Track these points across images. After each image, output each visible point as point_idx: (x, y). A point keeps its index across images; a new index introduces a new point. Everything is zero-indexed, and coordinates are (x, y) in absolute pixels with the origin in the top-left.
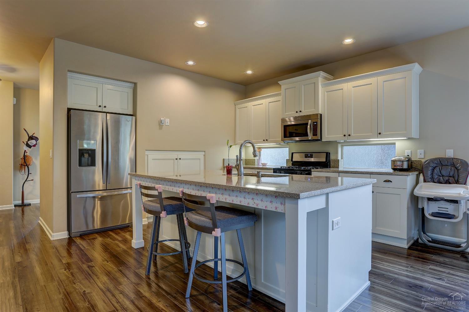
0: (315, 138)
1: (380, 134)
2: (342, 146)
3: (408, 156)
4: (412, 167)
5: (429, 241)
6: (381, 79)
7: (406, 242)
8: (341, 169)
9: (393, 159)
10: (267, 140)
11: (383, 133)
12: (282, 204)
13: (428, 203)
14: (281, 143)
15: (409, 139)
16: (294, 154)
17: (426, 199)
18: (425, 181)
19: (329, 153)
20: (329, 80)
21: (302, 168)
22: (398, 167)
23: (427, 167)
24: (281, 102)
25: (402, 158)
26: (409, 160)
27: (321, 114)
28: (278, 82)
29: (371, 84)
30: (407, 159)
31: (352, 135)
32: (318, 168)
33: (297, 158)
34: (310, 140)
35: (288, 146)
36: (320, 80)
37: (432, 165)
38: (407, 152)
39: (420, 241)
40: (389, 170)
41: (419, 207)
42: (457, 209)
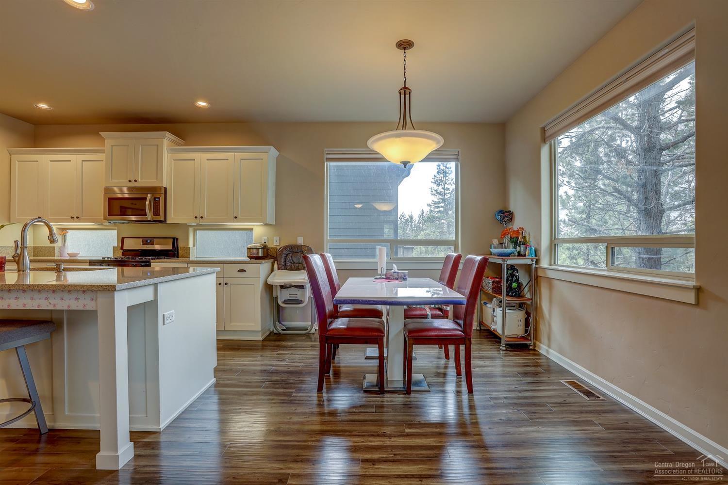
0: (157, 218)
1: (236, 217)
2: (194, 231)
3: (265, 243)
4: (268, 255)
5: (283, 330)
6: (239, 155)
7: (260, 334)
8: (192, 258)
9: (249, 246)
10: (77, 218)
11: (239, 217)
12: (92, 300)
13: (281, 290)
14: (104, 224)
15: (266, 225)
16: (125, 239)
17: (279, 287)
18: (279, 269)
19: (177, 239)
20: (179, 145)
21: (137, 258)
22: (254, 255)
23: (280, 254)
24: (104, 162)
25: (258, 245)
26: (265, 247)
27: (166, 188)
28: (100, 133)
29: (228, 159)
30: (262, 247)
31: (205, 217)
32: (161, 259)
33: (130, 245)
34: (150, 221)
35: (116, 228)
36: (166, 142)
37: (285, 252)
38: (264, 239)
39: (275, 331)
40: (245, 258)
41: (274, 296)
42: (304, 295)
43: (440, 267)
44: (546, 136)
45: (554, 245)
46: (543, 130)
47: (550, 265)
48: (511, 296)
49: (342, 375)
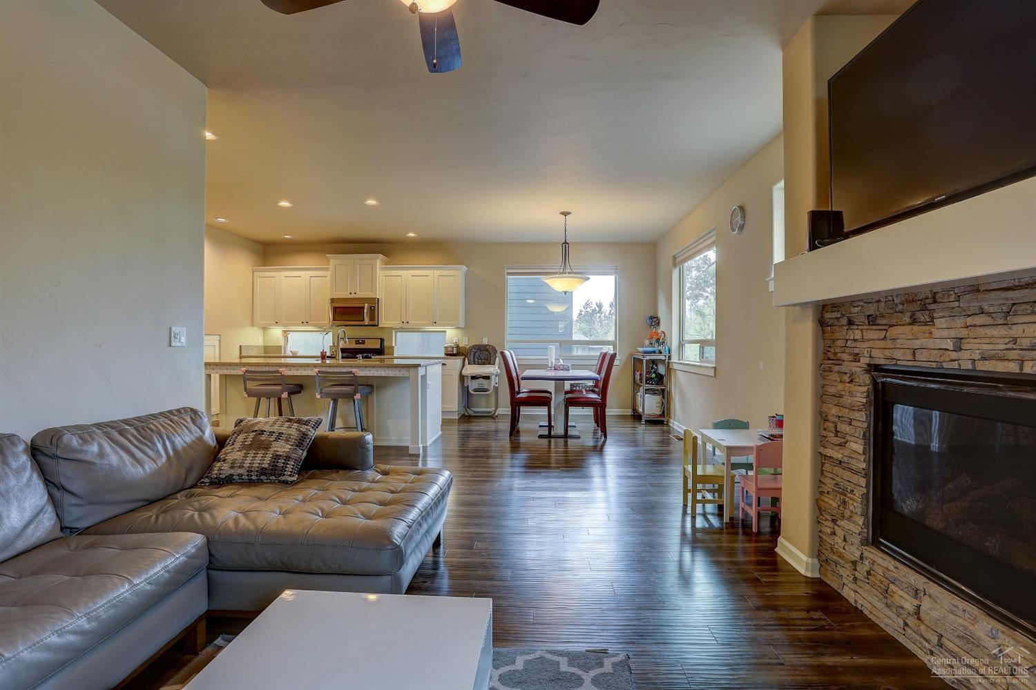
0: (372, 323)
1: (435, 322)
2: (396, 332)
3: (457, 343)
4: (460, 352)
5: (472, 413)
6: (437, 272)
7: (456, 414)
9: (445, 345)
10: (306, 323)
11: (438, 322)
12: (407, 371)
13: (471, 380)
14: (327, 327)
15: (457, 328)
17: (470, 377)
18: (469, 364)
19: (384, 340)
20: (389, 264)
22: (450, 353)
23: (470, 352)
24: (329, 278)
25: (452, 345)
26: (458, 347)
27: (378, 299)
28: (327, 255)
29: (428, 276)
30: (455, 346)
31: (410, 322)
32: (373, 355)
34: (367, 325)
35: (332, 330)
36: (378, 262)
37: (474, 350)
38: (456, 340)
39: (466, 414)
40: (443, 355)
41: (466, 385)
42: (490, 384)
43: (595, 362)
44: (677, 262)
45: (681, 346)
46: (675, 257)
47: (679, 360)
48: (649, 384)
49: (521, 434)
